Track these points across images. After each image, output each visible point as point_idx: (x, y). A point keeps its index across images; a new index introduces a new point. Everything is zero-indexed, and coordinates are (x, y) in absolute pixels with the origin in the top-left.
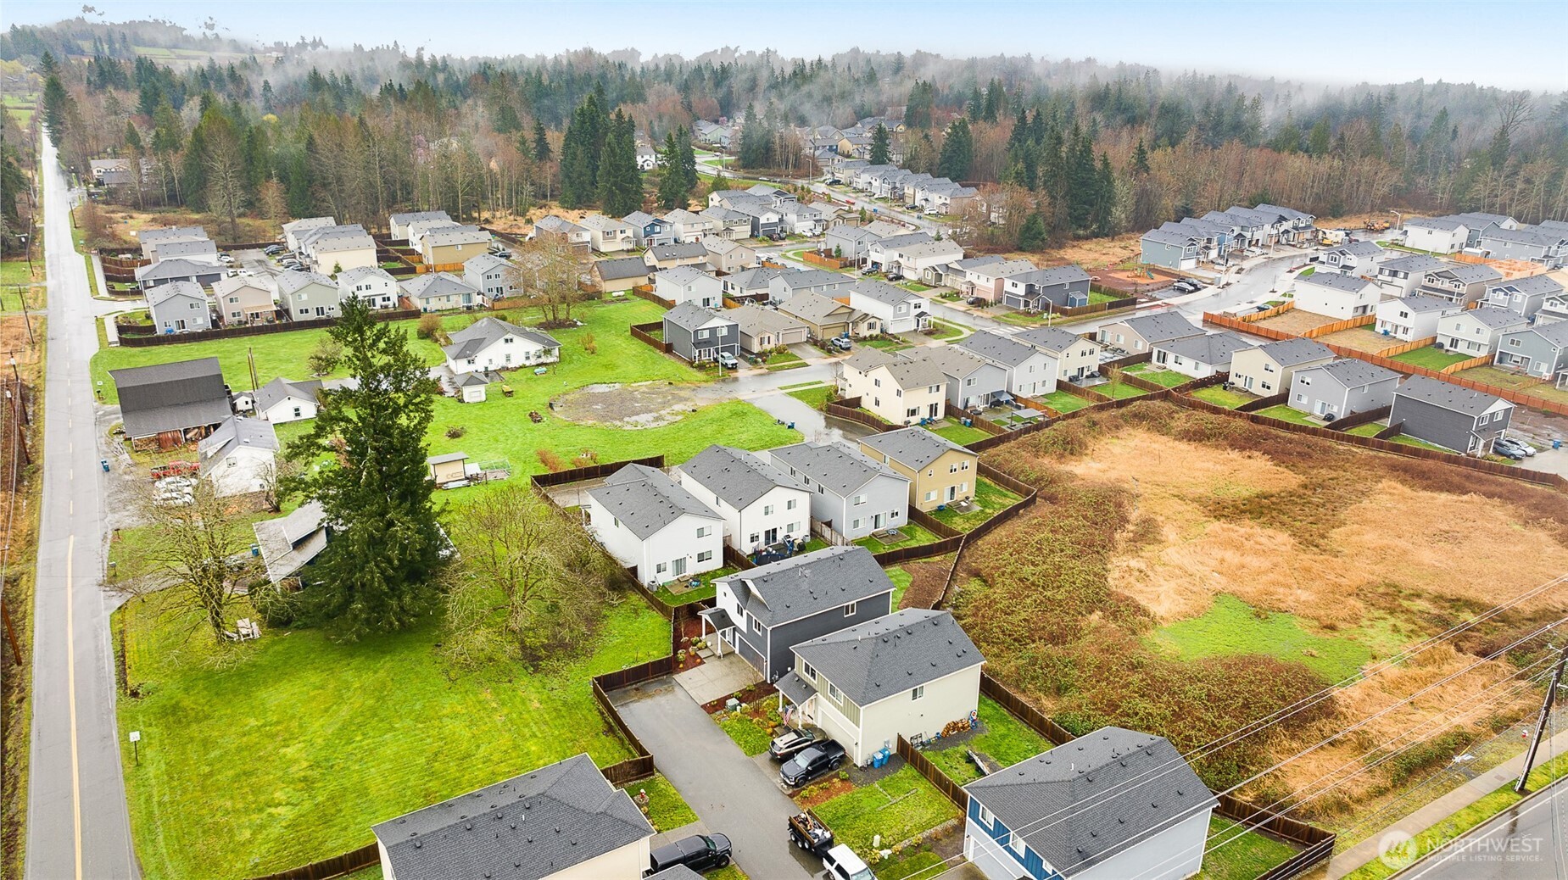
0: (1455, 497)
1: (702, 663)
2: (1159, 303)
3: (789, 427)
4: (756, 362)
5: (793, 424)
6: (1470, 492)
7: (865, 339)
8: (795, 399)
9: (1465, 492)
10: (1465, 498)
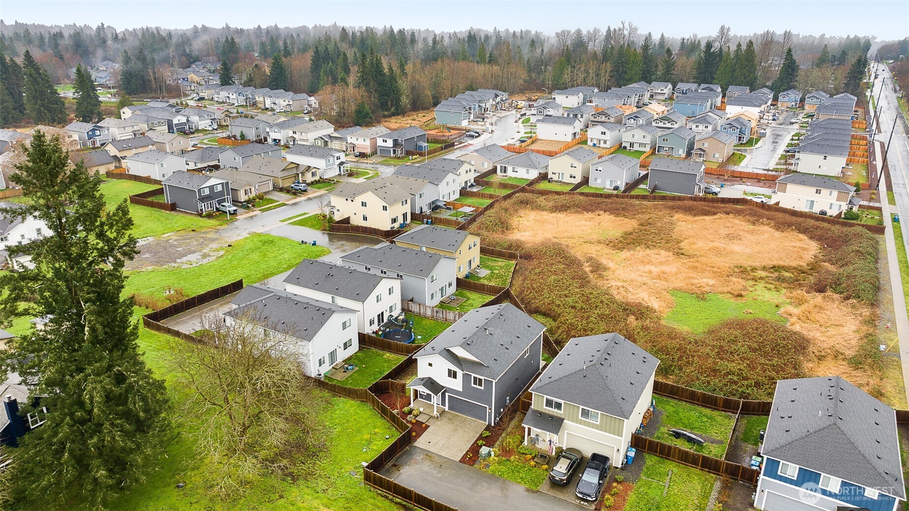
0: (711, 217)
1: (427, 427)
2: (466, 144)
3: (313, 245)
4: (248, 207)
5: (315, 242)
6: (717, 213)
7: (312, 183)
8: (299, 227)
9: (715, 214)
10: (716, 216)
